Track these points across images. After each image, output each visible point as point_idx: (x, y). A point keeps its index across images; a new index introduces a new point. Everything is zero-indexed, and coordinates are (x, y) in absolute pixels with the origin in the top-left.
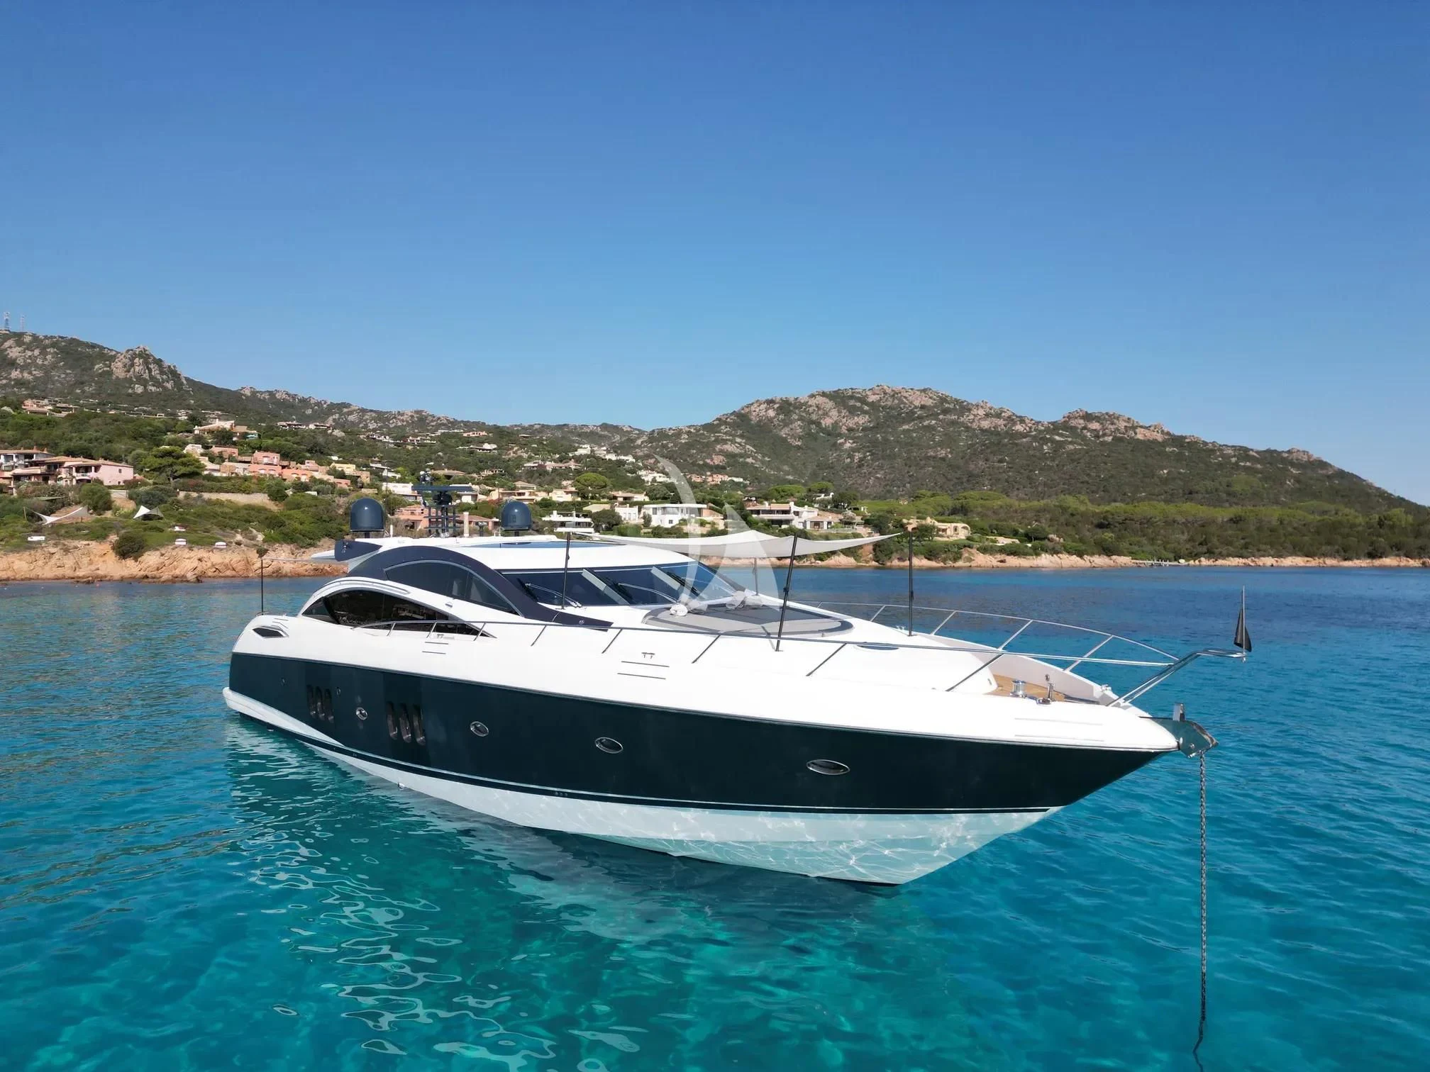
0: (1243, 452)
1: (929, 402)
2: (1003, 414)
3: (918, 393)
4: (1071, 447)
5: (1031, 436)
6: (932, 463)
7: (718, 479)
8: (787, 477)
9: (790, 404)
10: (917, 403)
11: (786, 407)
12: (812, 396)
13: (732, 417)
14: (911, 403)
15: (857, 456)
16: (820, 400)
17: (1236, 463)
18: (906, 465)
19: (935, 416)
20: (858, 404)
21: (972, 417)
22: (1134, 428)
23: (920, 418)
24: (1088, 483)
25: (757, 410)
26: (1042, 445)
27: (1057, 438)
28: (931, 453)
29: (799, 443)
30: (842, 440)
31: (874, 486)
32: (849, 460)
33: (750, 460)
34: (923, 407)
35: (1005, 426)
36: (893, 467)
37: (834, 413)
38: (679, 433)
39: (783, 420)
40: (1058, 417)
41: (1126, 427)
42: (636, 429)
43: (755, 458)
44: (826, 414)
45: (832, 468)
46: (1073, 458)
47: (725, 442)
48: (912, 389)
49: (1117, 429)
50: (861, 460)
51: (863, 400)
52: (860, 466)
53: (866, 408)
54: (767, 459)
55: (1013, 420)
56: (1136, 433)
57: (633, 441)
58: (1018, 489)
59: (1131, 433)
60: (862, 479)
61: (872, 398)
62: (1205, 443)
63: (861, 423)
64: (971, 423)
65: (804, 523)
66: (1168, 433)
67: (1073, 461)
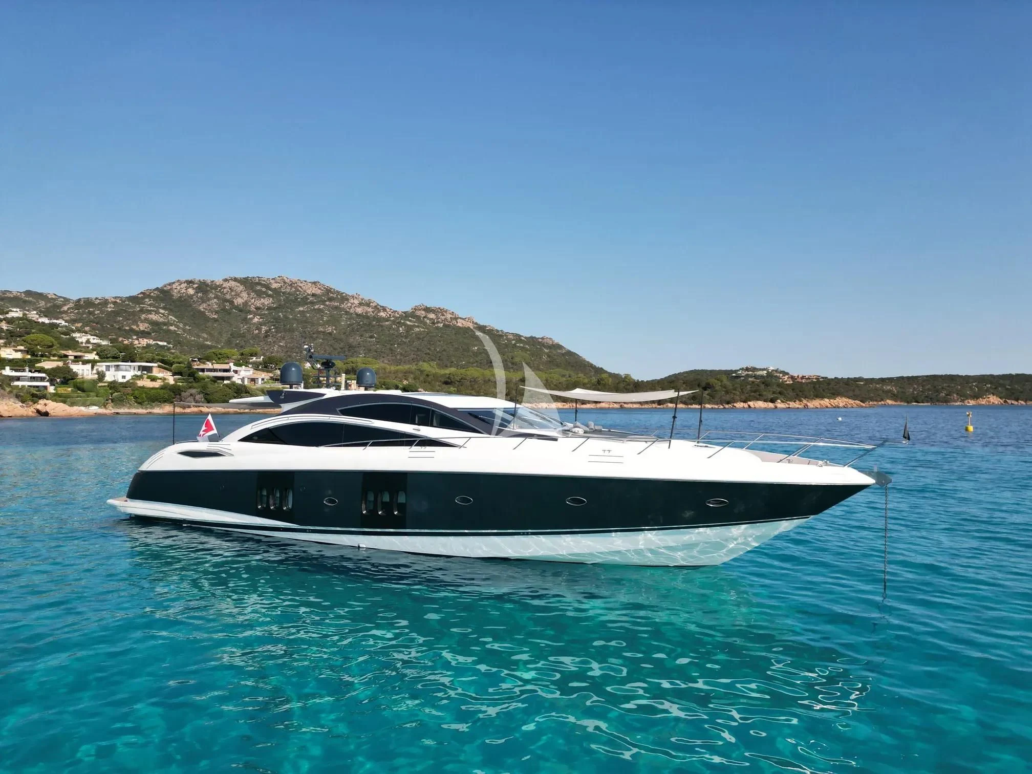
0: (518, 337)
1: (319, 292)
2: (371, 304)
3: (310, 284)
4: (417, 329)
5: (390, 320)
6: (322, 337)
7: (144, 342)
8: (206, 343)
9: (207, 285)
10: (309, 292)
11: (204, 288)
12: (226, 280)
13: (155, 292)
14: (305, 291)
15: (264, 328)
16: (233, 284)
17: (515, 345)
18: (302, 336)
19: (323, 302)
20: (264, 289)
21: (349, 305)
22: (456, 319)
23: (312, 303)
24: (429, 354)
25: (178, 288)
26: (398, 327)
27: (408, 323)
28: (321, 329)
29: (216, 317)
30: (251, 316)
31: (277, 352)
32: (257, 331)
33: (172, 328)
34: (313, 295)
35: (373, 312)
36: (293, 338)
37: (245, 295)
38: (105, 302)
39: (201, 298)
40: (408, 308)
41: (451, 318)
42: (61, 297)
43: (177, 327)
44: (238, 295)
45: (244, 337)
46: (418, 337)
47: (150, 312)
48: (305, 281)
49: (446, 319)
50: (267, 332)
51: (268, 287)
52: (267, 336)
53: (270, 292)
54: (187, 327)
55: (378, 309)
56: (457, 322)
57: (60, 307)
58: (383, 357)
59: (454, 322)
60: (268, 347)
61: (274, 286)
62: (498, 331)
63: (266, 303)
64: (349, 309)
65: (243, 380)
66: (476, 324)
67: (419, 338)
